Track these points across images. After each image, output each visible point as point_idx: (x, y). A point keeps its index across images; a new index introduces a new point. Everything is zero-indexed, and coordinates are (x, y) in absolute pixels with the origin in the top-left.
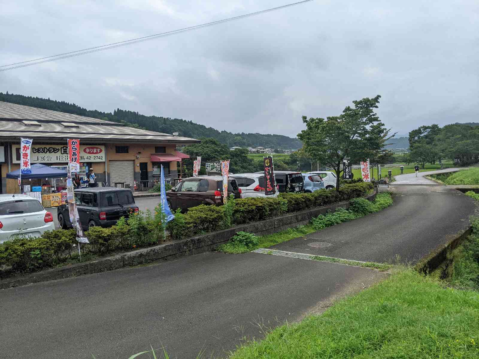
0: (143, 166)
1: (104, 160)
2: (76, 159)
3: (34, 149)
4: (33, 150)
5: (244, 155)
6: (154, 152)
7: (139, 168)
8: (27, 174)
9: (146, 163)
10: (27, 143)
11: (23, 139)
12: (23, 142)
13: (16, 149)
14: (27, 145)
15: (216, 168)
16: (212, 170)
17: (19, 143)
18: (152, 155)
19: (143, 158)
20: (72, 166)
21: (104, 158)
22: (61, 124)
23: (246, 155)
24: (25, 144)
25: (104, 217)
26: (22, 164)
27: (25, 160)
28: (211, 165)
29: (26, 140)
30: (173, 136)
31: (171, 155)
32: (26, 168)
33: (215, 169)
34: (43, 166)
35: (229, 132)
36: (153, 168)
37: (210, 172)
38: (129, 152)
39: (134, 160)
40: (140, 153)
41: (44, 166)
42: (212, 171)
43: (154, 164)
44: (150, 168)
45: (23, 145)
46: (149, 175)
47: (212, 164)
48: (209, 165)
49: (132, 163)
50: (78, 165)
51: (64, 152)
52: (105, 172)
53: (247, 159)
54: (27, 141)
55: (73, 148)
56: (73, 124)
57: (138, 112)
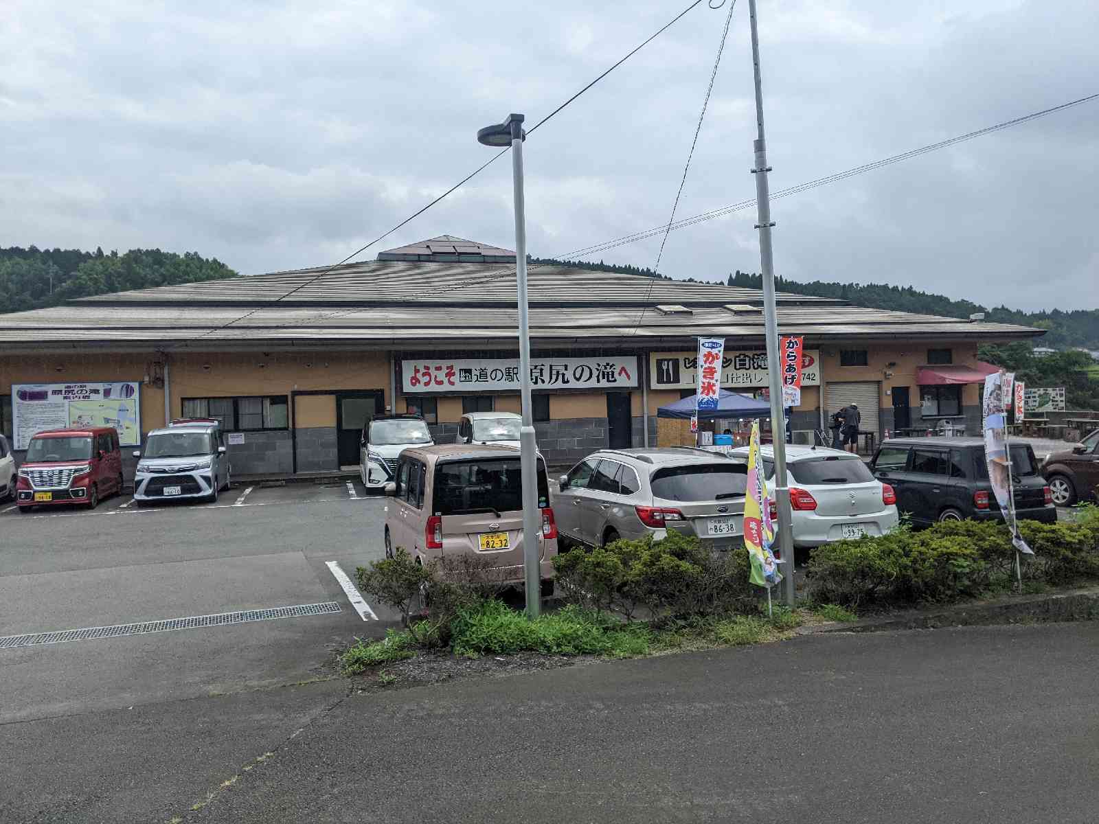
0: (900, 394)
1: (817, 382)
2: (793, 378)
3: (687, 360)
4: (685, 364)
5: (1077, 369)
6: (924, 363)
7: (890, 399)
8: (708, 409)
9: (907, 389)
10: (712, 347)
11: (702, 340)
12: (703, 345)
13: (657, 360)
14: (714, 351)
15: (1053, 401)
16: (1041, 405)
17: (695, 349)
18: (921, 368)
19: (901, 377)
20: (787, 393)
21: (817, 377)
22: (725, 308)
23: (1085, 369)
24: (710, 350)
25: (984, 502)
26: (700, 390)
27: (706, 381)
28: (1040, 396)
29: (710, 340)
30: (971, 322)
31: (968, 369)
32: (706, 398)
33: (1050, 403)
34: (728, 393)
35: (1014, 310)
36: (922, 398)
37: (1036, 411)
38: (869, 362)
39: (879, 382)
40: (892, 365)
41: (732, 393)
42: (1041, 410)
43: (925, 390)
44: (914, 401)
45: (703, 351)
46: (914, 416)
47: (1042, 391)
48: (1031, 395)
49: (873, 388)
50: (798, 391)
51: (740, 365)
52: (819, 407)
53: (1087, 378)
54: (714, 343)
55: (788, 356)
56: (749, 308)
57: (781, 276)
